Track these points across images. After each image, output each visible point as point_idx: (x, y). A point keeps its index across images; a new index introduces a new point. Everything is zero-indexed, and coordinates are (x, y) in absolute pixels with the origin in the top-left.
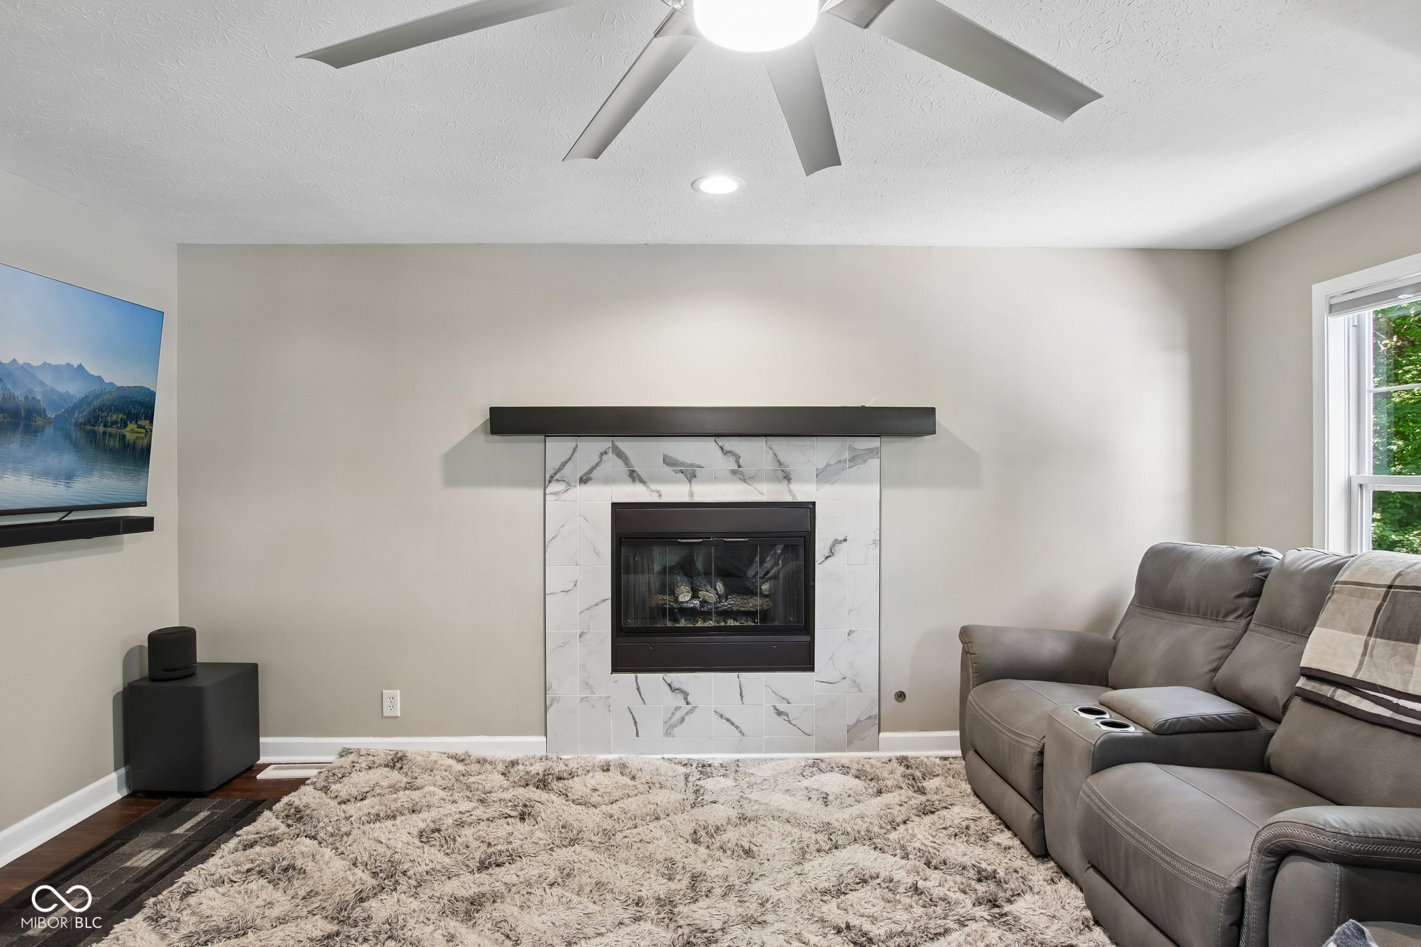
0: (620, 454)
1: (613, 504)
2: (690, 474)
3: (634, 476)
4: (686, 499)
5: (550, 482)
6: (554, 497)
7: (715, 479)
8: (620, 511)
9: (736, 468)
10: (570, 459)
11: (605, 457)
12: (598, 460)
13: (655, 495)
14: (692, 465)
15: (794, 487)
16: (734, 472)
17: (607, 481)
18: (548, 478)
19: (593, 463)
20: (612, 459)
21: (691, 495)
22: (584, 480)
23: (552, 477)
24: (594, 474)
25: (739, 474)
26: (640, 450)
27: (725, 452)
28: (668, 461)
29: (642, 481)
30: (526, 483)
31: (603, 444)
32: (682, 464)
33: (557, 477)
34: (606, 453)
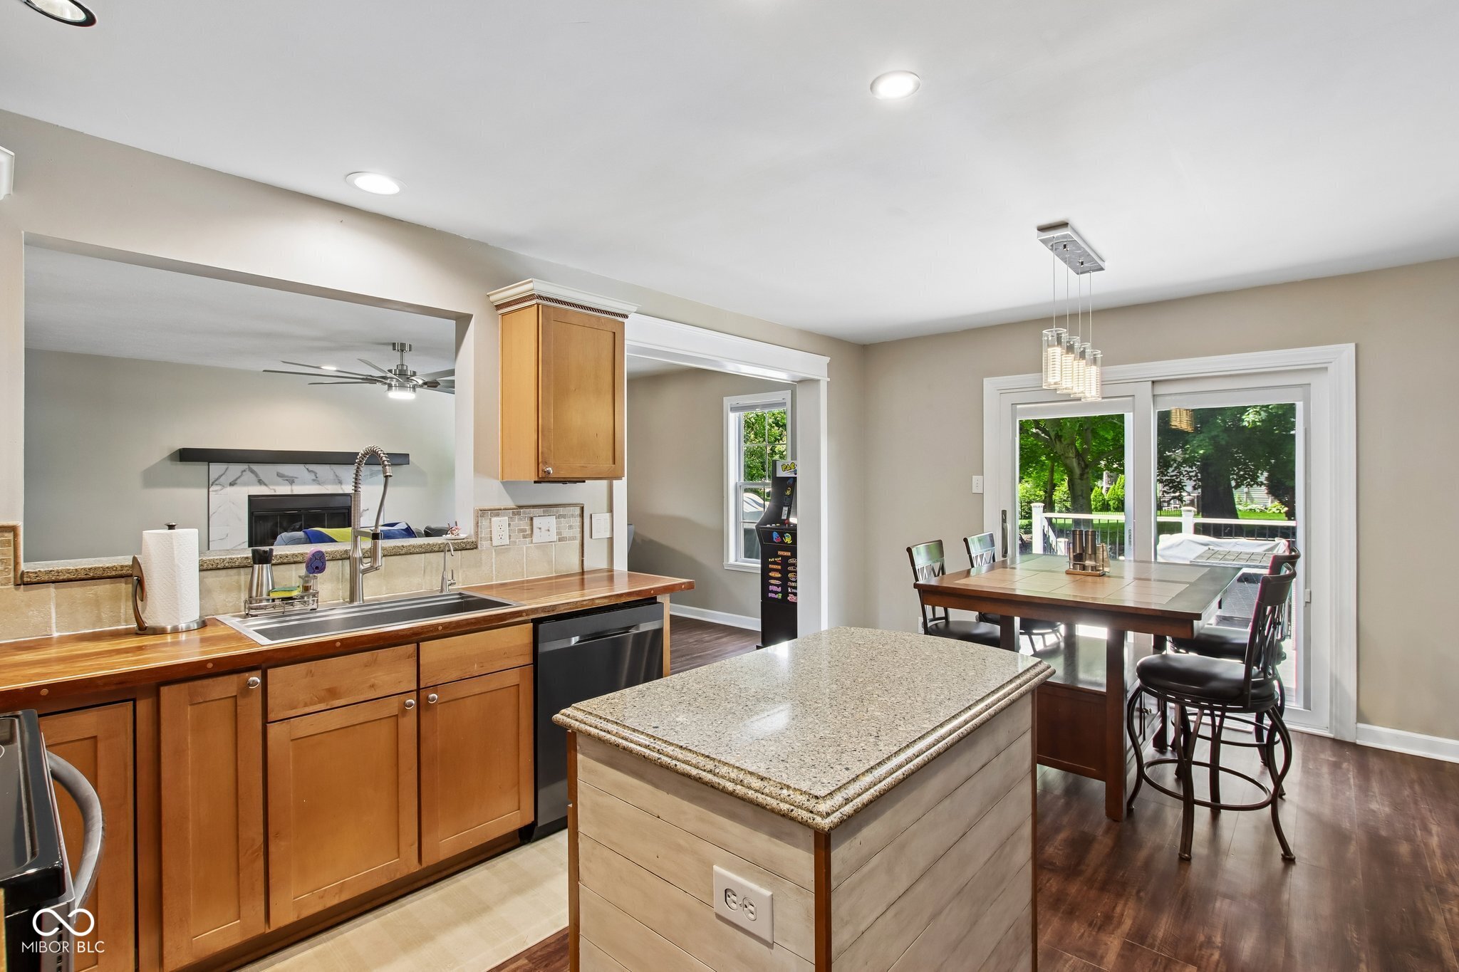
0: (253, 472)
1: (249, 496)
2: (291, 481)
3: (261, 482)
4: (289, 493)
5: (212, 485)
6: (214, 493)
7: (304, 483)
8: (252, 499)
9: (314, 478)
10: (224, 474)
11: (244, 473)
12: (240, 474)
13: (273, 491)
14: (292, 477)
15: (343, 487)
16: (314, 480)
17: (246, 484)
18: (210, 483)
19: (237, 476)
20: (248, 475)
21: (292, 491)
22: (231, 484)
23: (213, 483)
24: (238, 481)
25: (316, 481)
26: (263, 470)
27: (309, 471)
28: (279, 475)
29: (265, 485)
30: (198, 486)
31: (245, 466)
32: (287, 477)
33: (216, 483)
34: (245, 471)
